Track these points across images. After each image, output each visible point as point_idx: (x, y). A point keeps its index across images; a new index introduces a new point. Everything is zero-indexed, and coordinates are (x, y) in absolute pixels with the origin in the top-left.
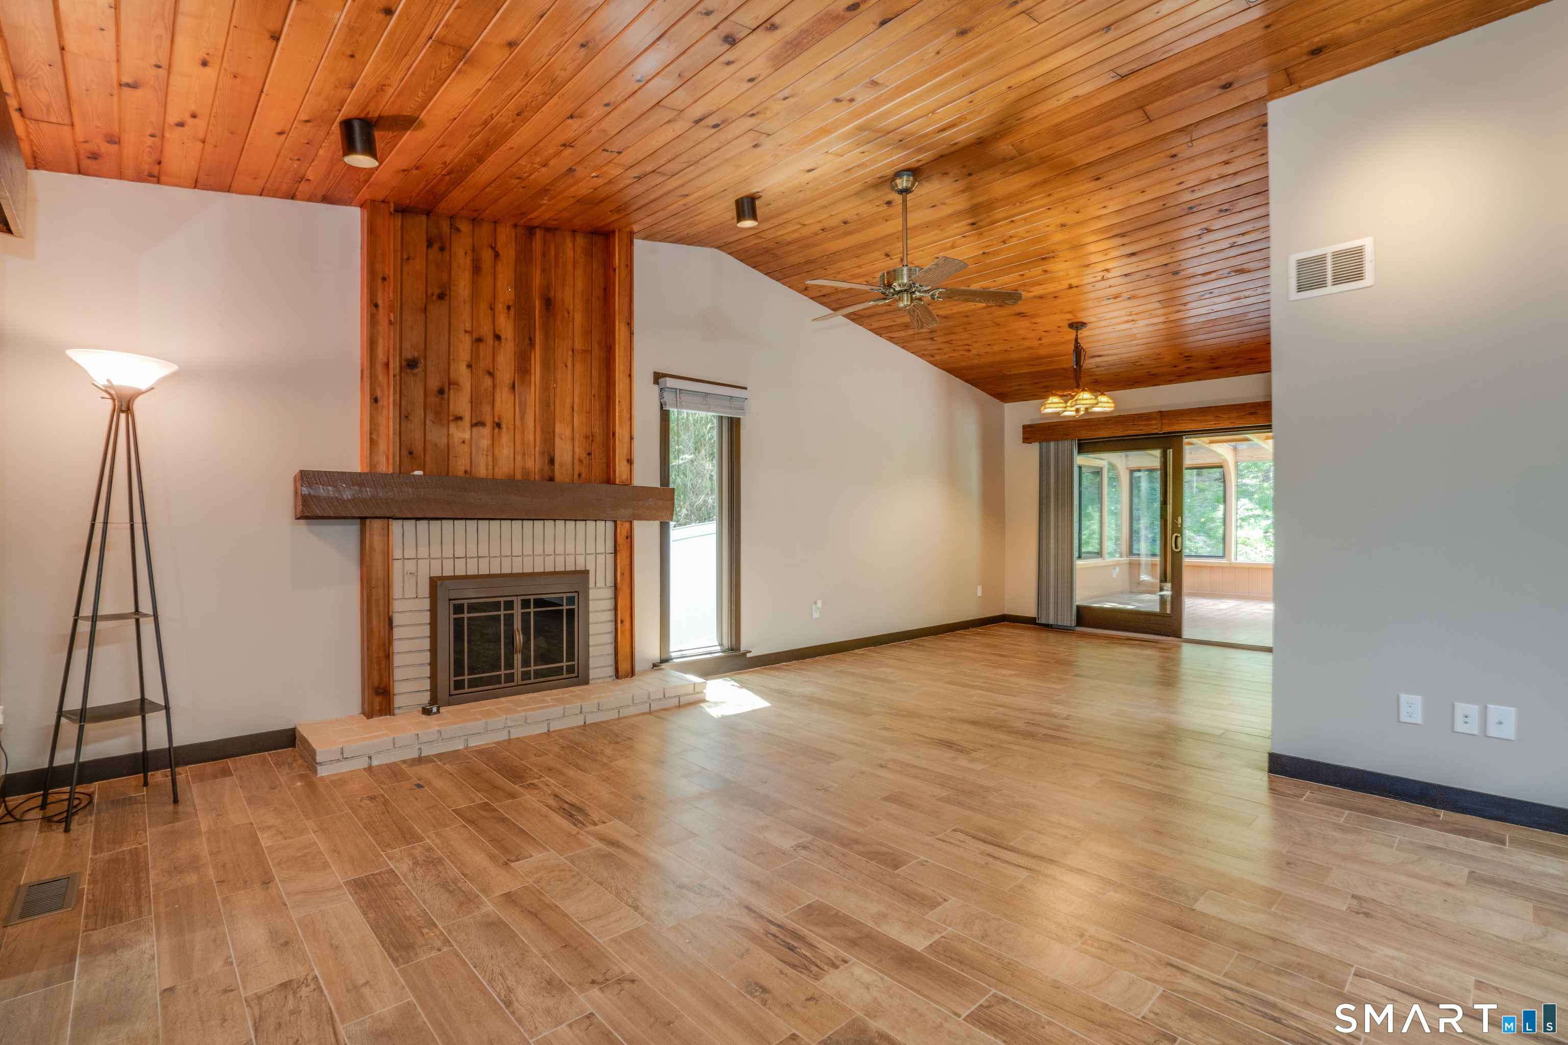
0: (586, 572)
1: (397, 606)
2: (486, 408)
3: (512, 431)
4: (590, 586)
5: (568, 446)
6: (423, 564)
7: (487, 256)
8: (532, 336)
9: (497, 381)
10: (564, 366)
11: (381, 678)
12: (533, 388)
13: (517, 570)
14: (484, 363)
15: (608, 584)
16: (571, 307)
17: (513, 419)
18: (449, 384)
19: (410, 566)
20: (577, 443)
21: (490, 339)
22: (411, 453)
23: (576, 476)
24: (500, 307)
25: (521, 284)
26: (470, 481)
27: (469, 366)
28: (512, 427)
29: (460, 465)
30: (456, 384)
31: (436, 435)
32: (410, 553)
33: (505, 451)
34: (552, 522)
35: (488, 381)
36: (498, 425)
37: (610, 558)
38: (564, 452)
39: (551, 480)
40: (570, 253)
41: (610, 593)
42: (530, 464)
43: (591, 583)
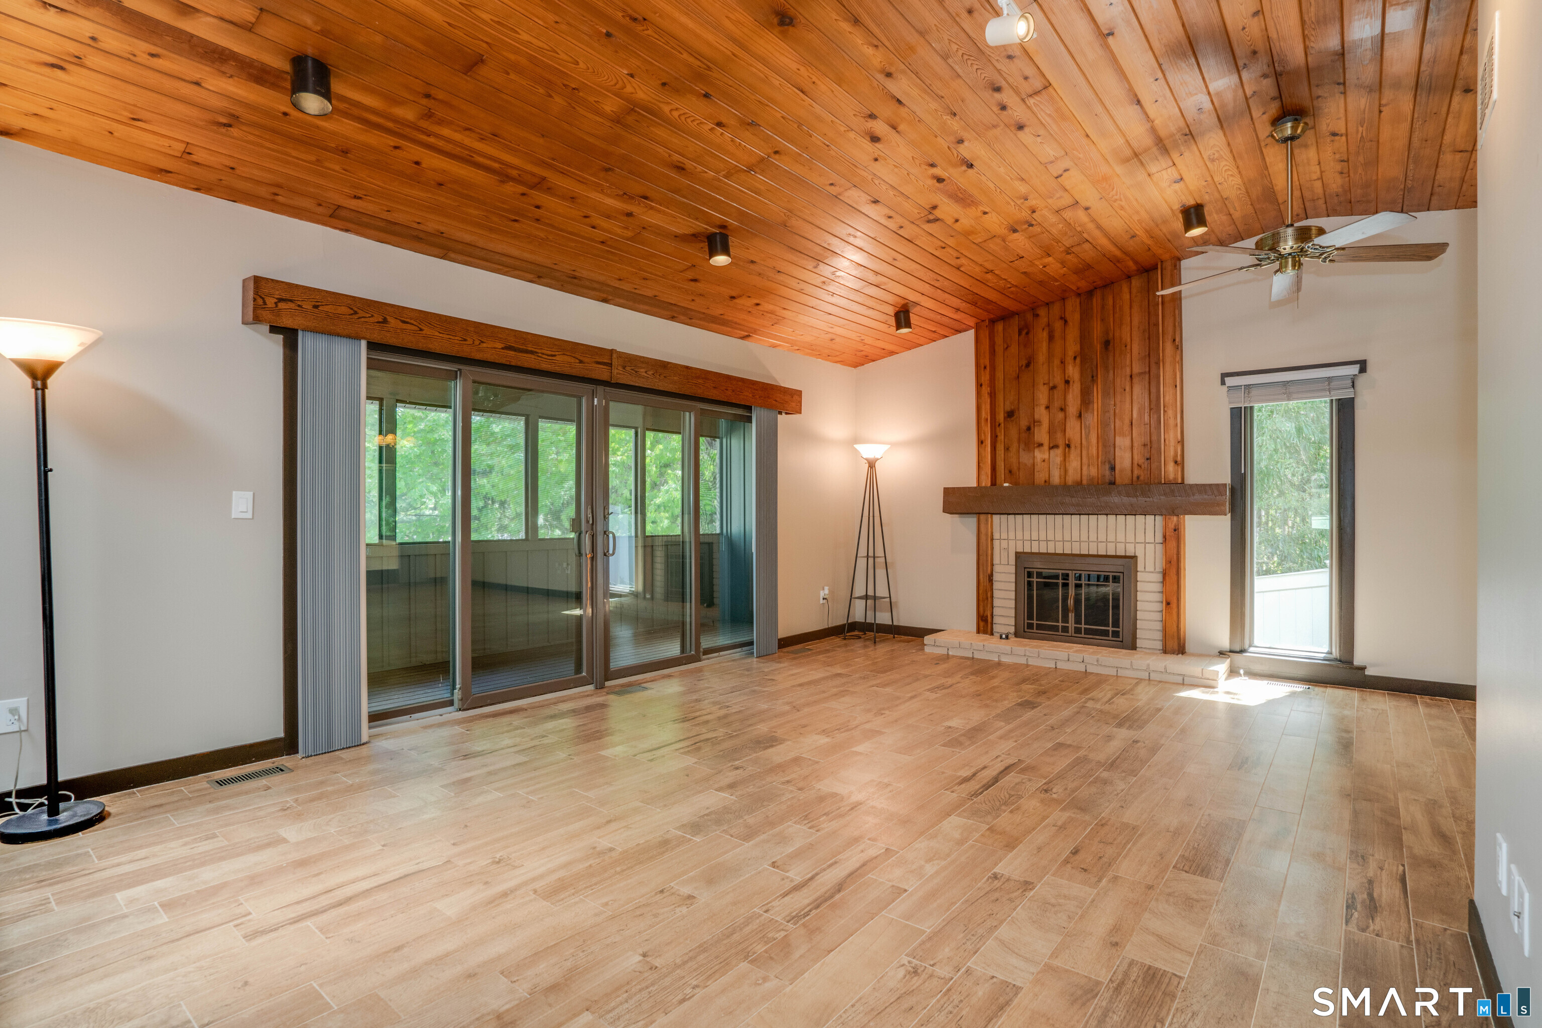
0: (1134, 558)
1: (997, 568)
2: (1059, 435)
3: (1079, 449)
4: (1139, 569)
5: (1128, 455)
6: (1012, 543)
7: (1058, 325)
8: (1095, 374)
9: (1067, 414)
10: (1123, 390)
11: (984, 611)
12: (1096, 413)
13: (1076, 551)
14: (1057, 404)
15: (1158, 570)
16: (1129, 340)
17: (1079, 440)
18: (1034, 423)
19: (1004, 544)
20: (1135, 452)
21: (1061, 386)
22: (1010, 472)
23: (1135, 478)
24: (1069, 359)
25: (1084, 337)
26: (1048, 488)
27: (1047, 407)
28: (1079, 446)
29: (1040, 477)
30: (1039, 421)
31: (1025, 458)
32: (1004, 536)
33: (1074, 464)
34: (1105, 516)
35: (1061, 415)
36: (1069, 446)
37: (1159, 548)
38: (1124, 460)
39: (1113, 483)
40: (1126, 296)
41: (1158, 577)
42: (1094, 472)
43: (1140, 567)
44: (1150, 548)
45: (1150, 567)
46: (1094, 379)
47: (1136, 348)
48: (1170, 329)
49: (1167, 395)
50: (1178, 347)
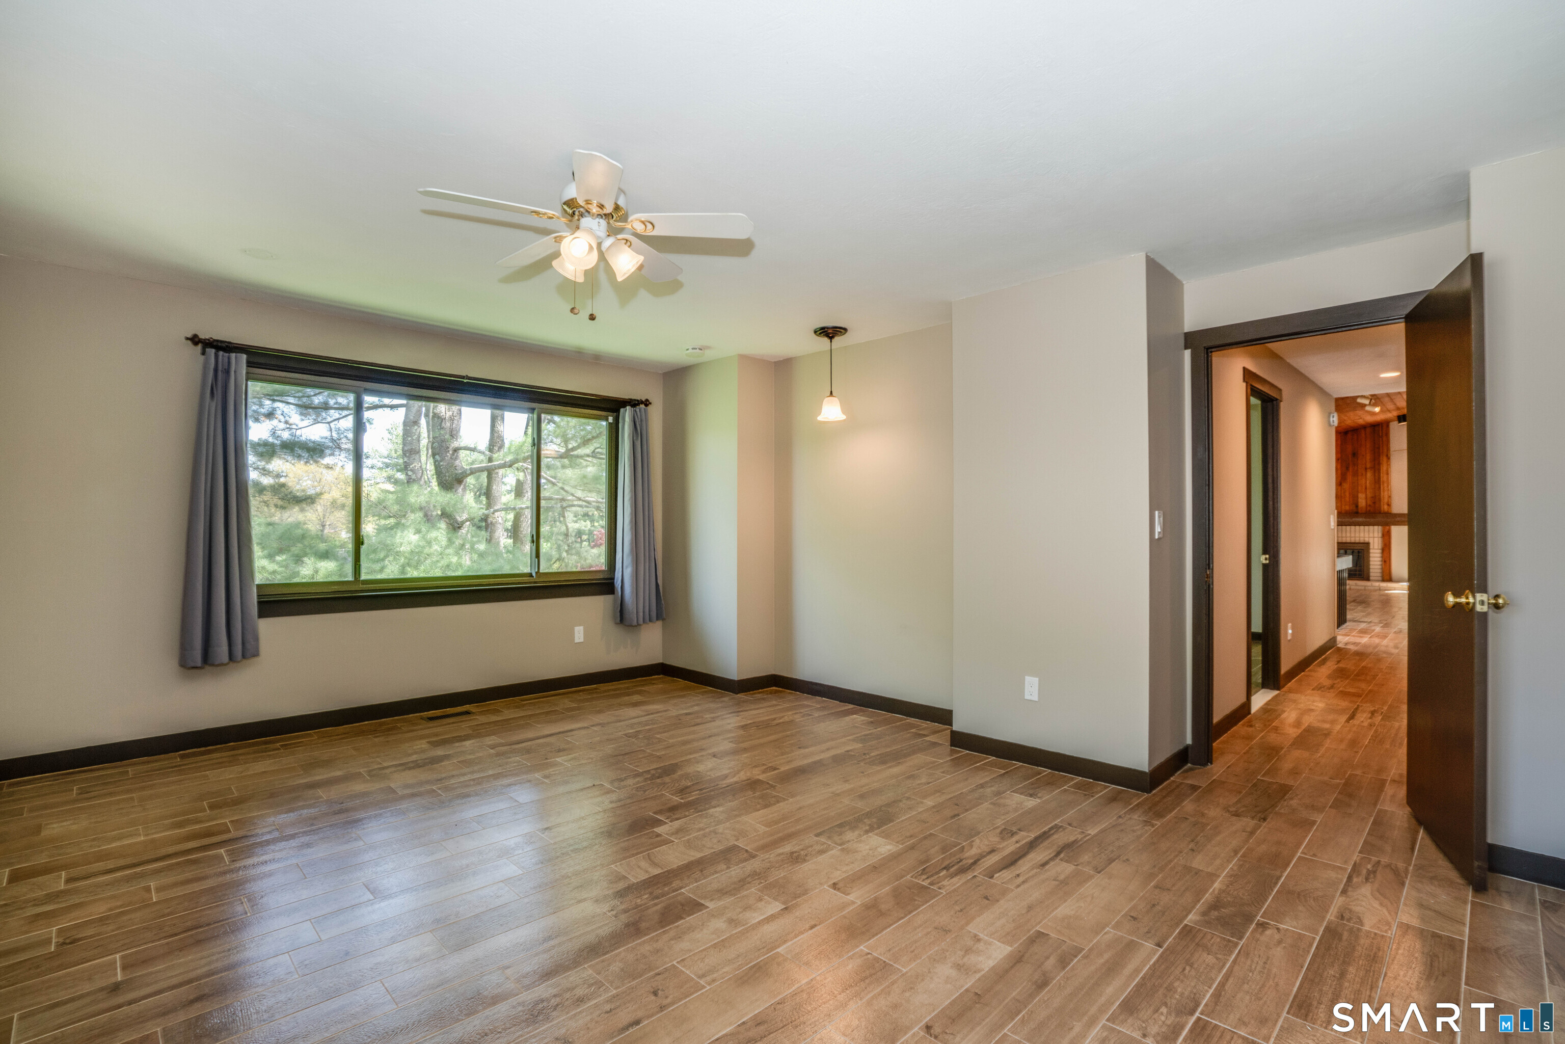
0: (1369, 543)
5: (1364, 501)
15: (1380, 548)
20: (1368, 500)
23: (1368, 511)
37: (1380, 539)
38: (1362, 502)
39: (1357, 513)
40: (1363, 435)
41: (1380, 551)
42: (1347, 508)
43: (1371, 547)
44: (1376, 539)
45: (1376, 547)
46: (1347, 468)
47: (1368, 457)
48: (1385, 450)
49: (1383, 477)
50: (1388, 458)
